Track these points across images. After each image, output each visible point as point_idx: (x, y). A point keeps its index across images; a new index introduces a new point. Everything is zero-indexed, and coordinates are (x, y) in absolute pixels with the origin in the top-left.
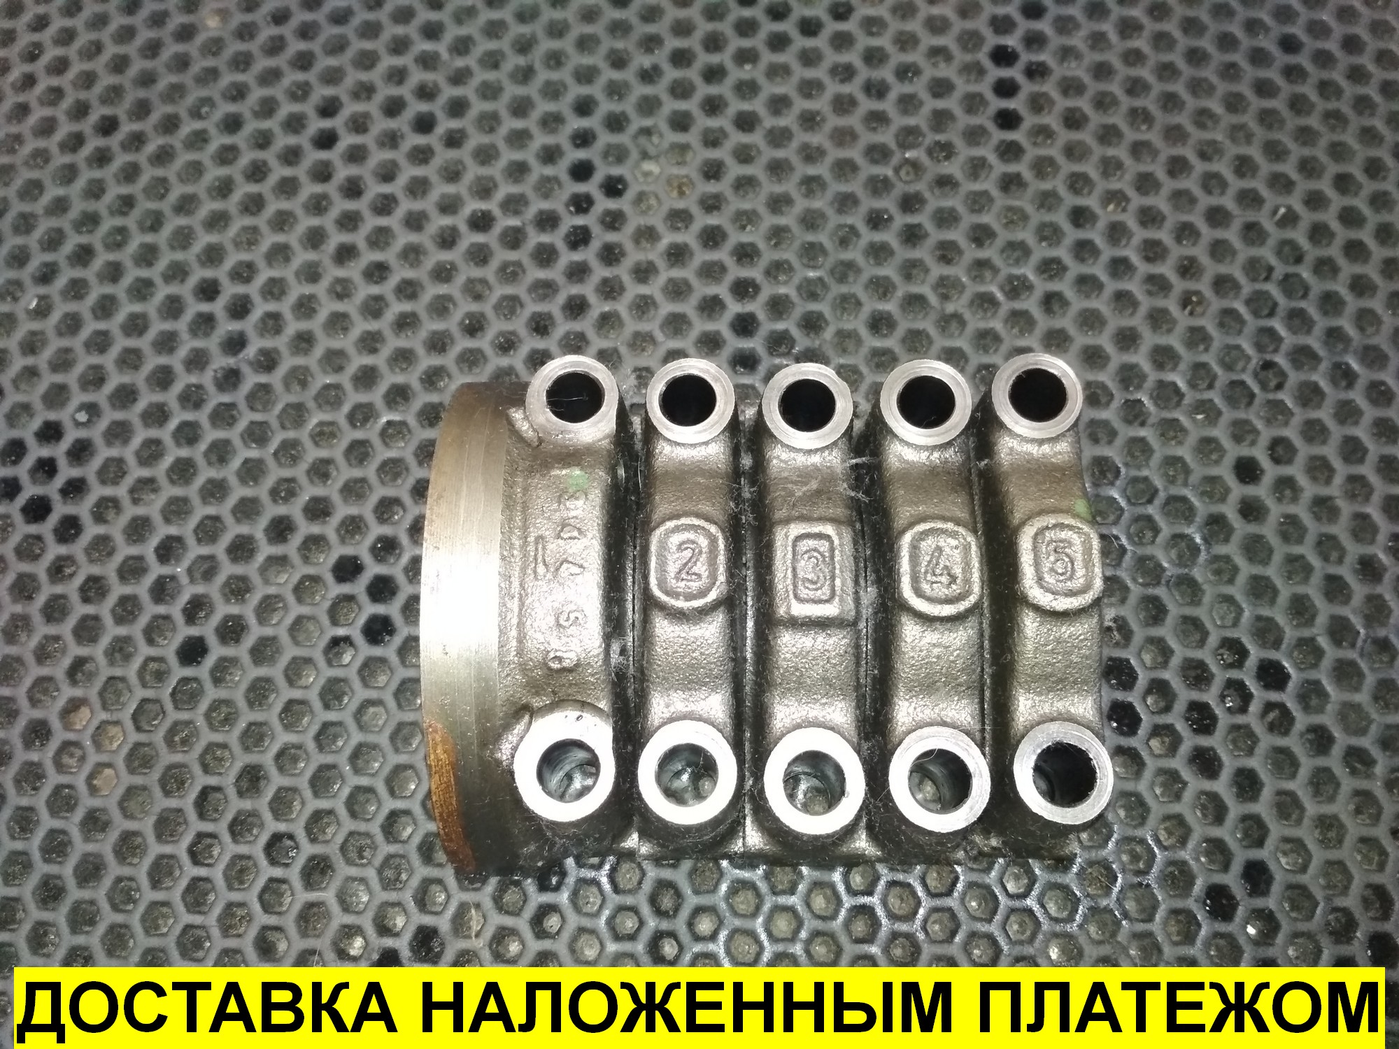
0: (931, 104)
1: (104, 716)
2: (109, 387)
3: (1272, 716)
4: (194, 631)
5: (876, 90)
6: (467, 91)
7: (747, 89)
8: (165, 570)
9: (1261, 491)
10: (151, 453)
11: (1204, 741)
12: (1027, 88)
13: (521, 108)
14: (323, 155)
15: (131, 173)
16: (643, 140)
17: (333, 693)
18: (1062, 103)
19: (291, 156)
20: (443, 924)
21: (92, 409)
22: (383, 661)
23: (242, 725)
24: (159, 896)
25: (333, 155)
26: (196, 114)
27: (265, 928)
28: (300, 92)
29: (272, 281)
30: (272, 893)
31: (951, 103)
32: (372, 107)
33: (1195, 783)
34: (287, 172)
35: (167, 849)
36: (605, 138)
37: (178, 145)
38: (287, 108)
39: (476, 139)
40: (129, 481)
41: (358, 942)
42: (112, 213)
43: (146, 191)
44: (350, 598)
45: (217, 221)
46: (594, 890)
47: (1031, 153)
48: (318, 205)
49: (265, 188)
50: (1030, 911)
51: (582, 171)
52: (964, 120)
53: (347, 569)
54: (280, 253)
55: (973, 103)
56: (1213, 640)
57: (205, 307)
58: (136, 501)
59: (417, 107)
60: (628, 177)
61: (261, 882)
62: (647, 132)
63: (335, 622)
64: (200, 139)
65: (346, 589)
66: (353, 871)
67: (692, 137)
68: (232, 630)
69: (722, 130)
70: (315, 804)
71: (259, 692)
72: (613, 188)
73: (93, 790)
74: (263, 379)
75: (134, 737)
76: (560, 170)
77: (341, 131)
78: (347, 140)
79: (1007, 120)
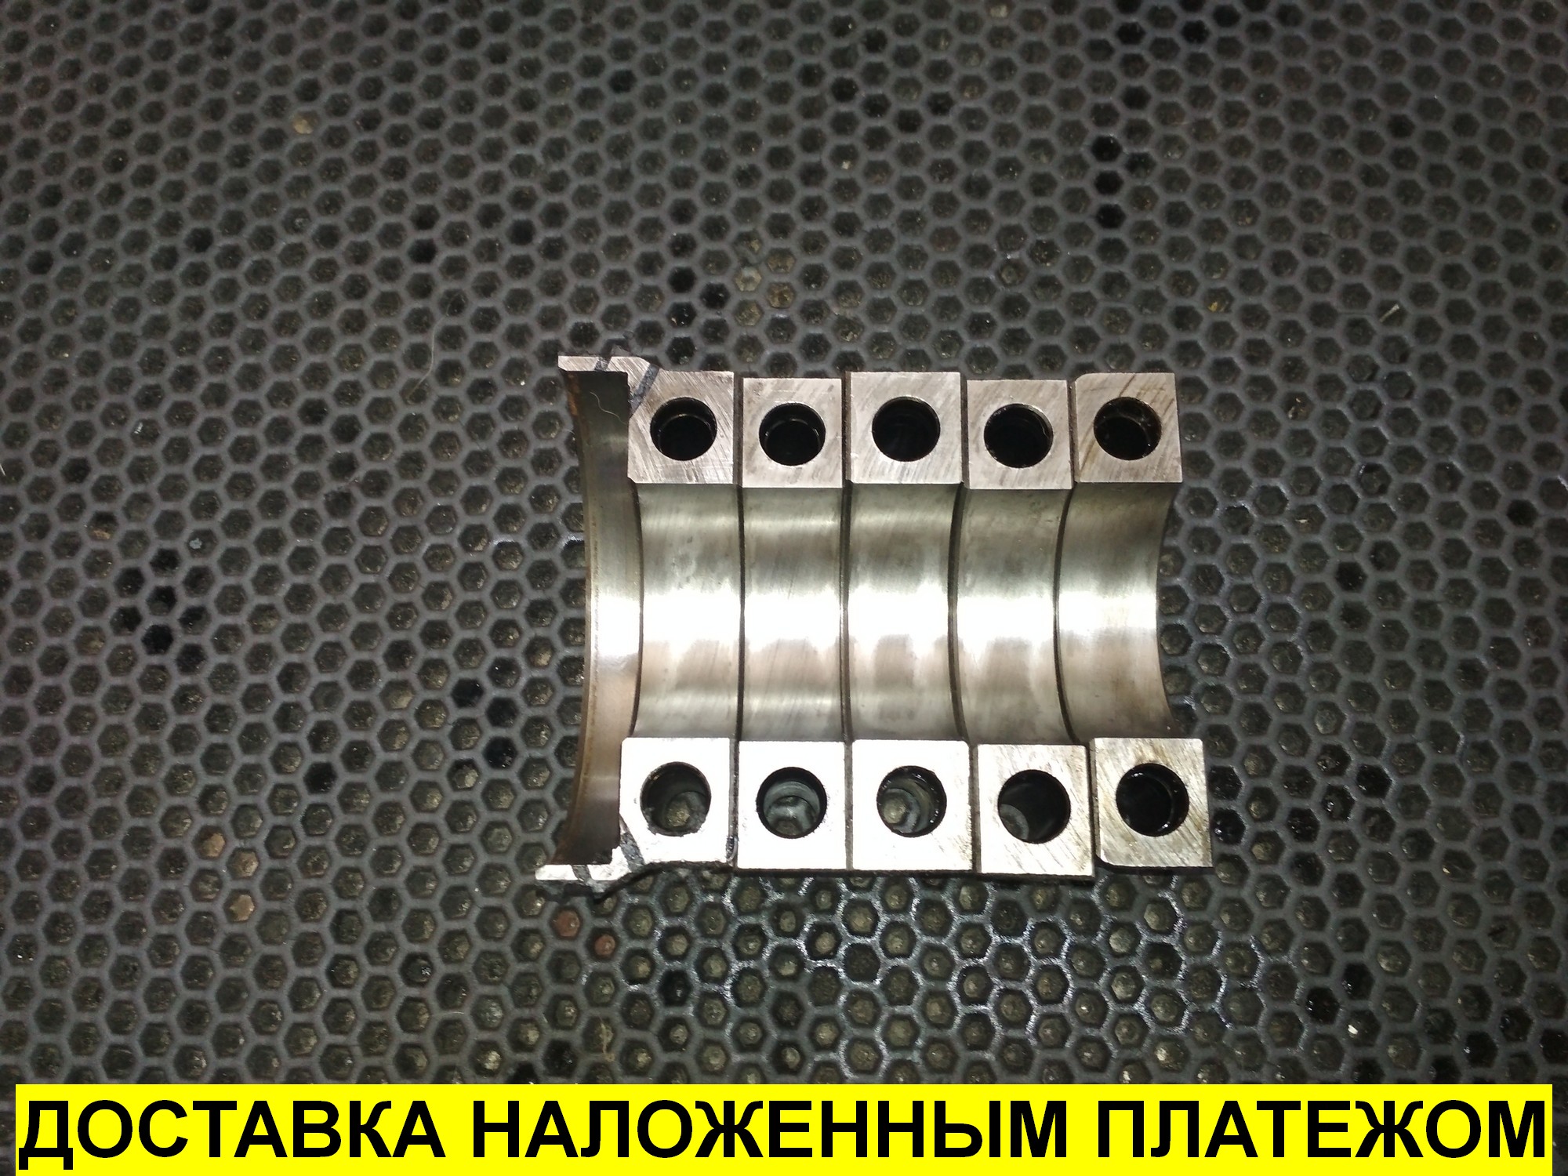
0: (1031, 202)
1: (237, 843)
2: (222, 515)
3: (1373, 820)
4: (321, 758)
5: (976, 188)
6: (565, 198)
7: (845, 190)
8: (290, 698)
9: (1363, 597)
10: (267, 579)
11: (1306, 848)
12: (1129, 183)
13: (618, 214)
14: (422, 269)
15: (228, 290)
16: (742, 248)
17: (457, 815)
18: (1164, 198)
19: (390, 270)
20: (576, 1038)
21: (206, 536)
22: (506, 783)
23: (372, 850)
24: (301, 1018)
25: (433, 269)
26: (291, 227)
27: (405, 1046)
28: (394, 203)
29: (377, 402)
30: (409, 1013)
31: (1053, 201)
32: (469, 217)
33: (1296, 889)
34: (387, 287)
35: (308, 972)
36: (704, 246)
37: (275, 261)
38: (383, 220)
39: (575, 249)
40: (248, 609)
41: (494, 1056)
42: (213, 334)
43: (246, 309)
44: (472, 722)
45: (319, 340)
46: (718, 1002)
47: (1134, 251)
48: (420, 322)
49: (366, 305)
50: (1137, 1016)
51: (682, 281)
52: (1066, 218)
53: (467, 693)
54: (384, 373)
55: (1074, 200)
56: (1315, 748)
57: (312, 430)
58: (256, 630)
59: (513, 216)
60: (730, 287)
61: (398, 1002)
62: (746, 238)
63: (458, 747)
64: (295, 254)
65: (466, 713)
66: (487, 990)
67: (792, 243)
68: (356, 756)
69: (821, 234)
70: (446, 925)
71: (386, 816)
72: (715, 298)
73: (232, 916)
74: (374, 503)
75: (269, 863)
76: (661, 280)
77: (439, 244)
78: (445, 253)
79: (1110, 217)
